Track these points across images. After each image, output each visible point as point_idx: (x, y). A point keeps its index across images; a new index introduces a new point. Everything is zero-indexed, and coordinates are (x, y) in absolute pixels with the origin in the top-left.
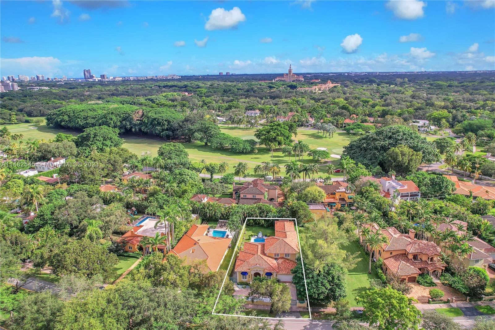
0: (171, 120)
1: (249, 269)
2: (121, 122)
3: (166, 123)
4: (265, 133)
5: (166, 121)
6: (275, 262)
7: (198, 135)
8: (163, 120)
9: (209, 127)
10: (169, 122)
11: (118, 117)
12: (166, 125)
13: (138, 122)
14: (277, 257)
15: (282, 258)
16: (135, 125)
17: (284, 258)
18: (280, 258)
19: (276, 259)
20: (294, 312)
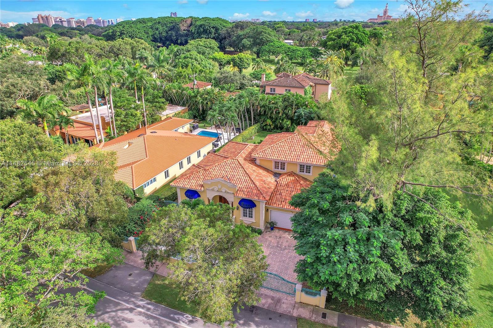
0: (219, 27)
1: (202, 186)
2: (167, 33)
3: (213, 30)
4: (334, 37)
5: (213, 28)
6: (271, 179)
7: (247, 42)
8: (209, 27)
9: (262, 31)
10: (217, 29)
11: (164, 27)
12: (213, 34)
13: (185, 32)
14: (279, 171)
15: (291, 174)
16: (182, 36)
17: (297, 175)
18: (286, 174)
19: (277, 175)
20: (281, 315)
